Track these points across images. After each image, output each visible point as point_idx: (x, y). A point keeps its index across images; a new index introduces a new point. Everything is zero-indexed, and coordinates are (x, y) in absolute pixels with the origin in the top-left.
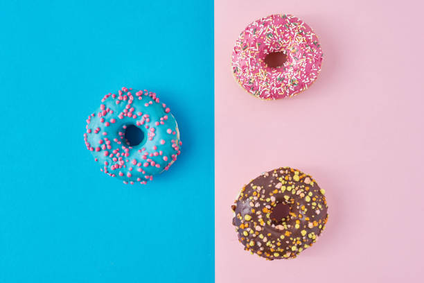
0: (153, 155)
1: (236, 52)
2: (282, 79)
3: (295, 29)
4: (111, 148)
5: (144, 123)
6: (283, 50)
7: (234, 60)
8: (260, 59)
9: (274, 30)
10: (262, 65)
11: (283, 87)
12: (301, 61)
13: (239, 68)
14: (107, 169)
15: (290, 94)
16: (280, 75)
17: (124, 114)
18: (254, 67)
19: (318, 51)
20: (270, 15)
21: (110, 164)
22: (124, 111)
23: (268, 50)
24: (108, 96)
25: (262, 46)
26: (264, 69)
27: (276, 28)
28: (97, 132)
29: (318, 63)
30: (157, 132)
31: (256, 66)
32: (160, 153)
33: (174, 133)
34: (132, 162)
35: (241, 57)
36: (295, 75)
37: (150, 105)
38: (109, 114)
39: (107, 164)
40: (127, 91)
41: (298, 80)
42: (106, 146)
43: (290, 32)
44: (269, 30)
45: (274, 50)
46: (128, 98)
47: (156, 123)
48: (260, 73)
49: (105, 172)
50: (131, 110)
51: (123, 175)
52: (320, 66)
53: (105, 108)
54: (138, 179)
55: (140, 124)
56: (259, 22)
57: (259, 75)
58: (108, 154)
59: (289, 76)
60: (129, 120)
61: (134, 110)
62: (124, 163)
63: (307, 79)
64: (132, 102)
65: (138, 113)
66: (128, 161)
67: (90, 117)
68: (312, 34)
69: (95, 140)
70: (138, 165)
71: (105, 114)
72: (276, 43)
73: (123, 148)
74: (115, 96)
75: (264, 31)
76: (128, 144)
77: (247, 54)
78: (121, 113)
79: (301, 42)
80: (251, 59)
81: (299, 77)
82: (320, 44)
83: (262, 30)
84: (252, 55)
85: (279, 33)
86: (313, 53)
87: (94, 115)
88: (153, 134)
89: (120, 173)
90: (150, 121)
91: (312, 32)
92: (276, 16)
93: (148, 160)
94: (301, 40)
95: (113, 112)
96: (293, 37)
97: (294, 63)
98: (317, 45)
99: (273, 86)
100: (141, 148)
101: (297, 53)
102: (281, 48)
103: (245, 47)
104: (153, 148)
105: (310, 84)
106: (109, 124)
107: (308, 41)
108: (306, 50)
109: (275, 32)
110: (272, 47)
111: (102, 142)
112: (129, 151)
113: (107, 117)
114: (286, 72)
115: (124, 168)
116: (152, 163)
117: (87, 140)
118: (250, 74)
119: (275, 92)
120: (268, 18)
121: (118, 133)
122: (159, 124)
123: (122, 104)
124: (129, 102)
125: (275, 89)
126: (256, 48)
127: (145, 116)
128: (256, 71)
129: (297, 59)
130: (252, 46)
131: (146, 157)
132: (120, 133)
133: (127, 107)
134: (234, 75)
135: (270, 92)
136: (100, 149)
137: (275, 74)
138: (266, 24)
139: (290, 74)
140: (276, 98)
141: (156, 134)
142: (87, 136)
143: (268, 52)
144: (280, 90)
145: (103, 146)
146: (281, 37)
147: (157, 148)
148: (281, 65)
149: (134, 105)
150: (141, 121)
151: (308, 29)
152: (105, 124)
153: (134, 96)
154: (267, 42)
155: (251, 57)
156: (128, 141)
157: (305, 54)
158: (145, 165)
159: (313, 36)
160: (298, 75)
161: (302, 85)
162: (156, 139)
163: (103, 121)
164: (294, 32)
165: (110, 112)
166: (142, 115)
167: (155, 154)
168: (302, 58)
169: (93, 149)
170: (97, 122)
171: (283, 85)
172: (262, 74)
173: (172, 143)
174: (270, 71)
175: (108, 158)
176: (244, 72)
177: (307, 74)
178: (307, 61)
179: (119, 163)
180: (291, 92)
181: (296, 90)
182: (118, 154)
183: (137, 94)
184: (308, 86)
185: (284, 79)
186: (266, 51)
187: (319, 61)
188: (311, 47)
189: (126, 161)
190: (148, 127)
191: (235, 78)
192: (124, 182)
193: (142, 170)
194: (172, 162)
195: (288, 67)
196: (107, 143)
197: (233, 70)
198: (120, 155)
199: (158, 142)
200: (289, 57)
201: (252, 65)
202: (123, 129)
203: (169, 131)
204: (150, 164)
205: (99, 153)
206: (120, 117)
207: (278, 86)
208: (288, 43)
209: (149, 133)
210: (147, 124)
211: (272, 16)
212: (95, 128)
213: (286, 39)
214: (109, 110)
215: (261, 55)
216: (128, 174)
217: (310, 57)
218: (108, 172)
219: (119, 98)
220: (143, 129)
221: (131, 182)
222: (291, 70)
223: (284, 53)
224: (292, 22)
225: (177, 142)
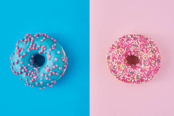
0: (52, 68)
1: (113, 48)
2: (132, 73)
3: (151, 48)
4: (28, 70)
5: (43, 51)
6: (139, 56)
7: (110, 52)
8: (124, 57)
9: (138, 44)
10: (124, 61)
11: (131, 77)
12: (147, 67)
13: (111, 57)
14: (28, 83)
15: (133, 83)
16: (132, 70)
17: (30, 48)
18: (119, 60)
19: (158, 65)
20: (140, 34)
21: (29, 80)
22: (30, 47)
23: (131, 53)
24: (19, 42)
25: (128, 50)
26: (124, 63)
27: (140, 43)
28: (18, 63)
29: (156, 71)
30: (52, 54)
31: (120, 60)
32: (57, 66)
33: (61, 53)
34: (41, 75)
35: (115, 52)
36: (141, 73)
37: (44, 40)
38: (22, 51)
39: (28, 80)
40: (29, 35)
41: (141, 77)
42: (24, 70)
43: (147, 48)
44: (135, 43)
45: (134, 55)
46: (30, 39)
47: (50, 49)
48: (122, 65)
49: (28, 85)
50: (33, 45)
51: (39, 84)
52: (156, 73)
53: (18, 48)
54: (48, 84)
55: (41, 53)
56: (132, 36)
57: (121, 66)
58: (27, 74)
59: (137, 73)
60: (35, 51)
61: (36, 45)
62: (37, 77)
63: (146, 78)
64: (33, 41)
65: (38, 46)
66: (39, 75)
67: (12, 55)
68: (159, 54)
69: (17, 68)
70: (46, 76)
71: (20, 51)
72: (137, 51)
73: (34, 68)
74: (23, 40)
75: (133, 42)
76: (37, 66)
77: (118, 52)
78: (29, 49)
79: (151, 56)
80: (120, 55)
81: (142, 76)
82: (161, 61)
83: (131, 41)
84: (121, 53)
85: (141, 47)
86: (155, 65)
87: (13, 54)
88: (50, 56)
89: (36, 83)
90: (46, 49)
91: (159, 53)
92: (142, 36)
93: (50, 72)
94: (151, 55)
95: (24, 49)
96: (147, 52)
97: (143, 66)
98: (159, 61)
99: (126, 74)
100: (45, 66)
101: (146, 62)
102: (139, 55)
103: (119, 47)
104: (52, 64)
105: (146, 81)
106: (23, 57)
107: (155, 57)
108: (152, 62)
109: (139, 45)
110: (133, 53)
111: (22, 68)
112: (38, 69)
113: (21, 53)
114: (136, 70)
115: (38, 80)
116: (53, 73)
117: (13, 70)
118: (115, 63)
119: (125, 79)
120: (138, 35)
121: (29, 61)
122: (52, 50)
123: (28, 43)
124: (32, 41)
125: (126, 77)
126: (124, 50)
127: (43, 47)
128: (119, 63)
129: (145, 65)
130: (123, 48)
131: (49, 71)
132: (31, 61)
133: (31, 45)
134: (106, 60)
135: (123, 78)
136: (21, 73)
137: (130, 69)
138: (135, 39)
139: (138, 72)
140: (125, 81)
142: (12, 67)
143: (131, 54)
144: (129, 78)
145: (23, 70)
146: (141, 49)
147: (54, 64)
148: (135, 64)
149: (35, 42)
150: (41, 51)
151: (157, 51)
152: (21, 57)
153: (33, 37)
154: (132, 49)
155: (120, 54)
156: (37, 64)
157: (150, 64)
158: (49, 75)
159: (159, 55)
160: (142, 74)
161: (142, 80)
162: (52, 58)
163: (19, 56)
164: (149, 49)
165: (22, 49)
166: (40, 47)
168: (148, 65)
169: (18, 74)
170: (16, 58)
171: (132, 76)
172: (123, 66)
173: (62, 59)
174: (128, 66)
175: (27, 77)
176: (113, 61)
177: (147, 75)
178: (150, 68)
179: (34, 78)
180: (135, 82)
181: (138, 81)
182: (32, 72)
183: (35, 36)
184: (145, 82)
185: (134, 73)
186: (129, 53)
187: (156, 70)
188: (156, 61)
189: (38, 75)
190: (46, 53)
191: (107, 62)
192: (40, 88)
193: (49, 78)
195: (138, 67)
196: (25, 67)
197: (107, 57)
198: (33, 73)
199: (54, 60)
200: (141, 62)
201: (119, 59)
202: (32, 57)
203: (58, 52)
204: (52, 74)
205: (21, 75)
206: (28, 51)
207: (128, 76)
208: (144, 54)
209: (47, 56)
210: (45, 52)
211: (140, 35)
212: (16, 61)
213: (143, 51)
214: (21, 49)
215: (126, 55)
216: (41, 82)
217: (153, 67)
218: (29, 85)
219: (25, 40)
220: (43, 55)
221: (44, 87)
222: (139, 70)
223: (139, 58)
224: (150, 43)
225: (64, 58)
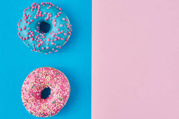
0: (58, 34)
4: (35, 36)
5: (49, 18)
14: (35, 48)
17: (37, 15)
21: (36, 44)
22: (37, 14)
24: (26, 10)
28: (25, 29)
30: (57, 21)
32: (62, 31)
33: (66, 20)
34: (47, 40)
37: (50, 8)
38: (29, 18)
39: (34, 45)
40: (36, 4)
42: (31, 35)
46: (37, 7)
47: (55, 16)
49: (34, 50)
50: (40, 12)
51: (45, 49)
53: (26, 15)
54: (53, 49)
55: (47, 20)
58: (33, 39)
60: (41, 18)
61: (42, 13)
62: (43, 42)
64: (40, 9)
65: (44, 13)
66: (45, 40)
67: (19, 23)
69: (25, 33)
70: (51, 41)
71: (27, 18)
73: (41, 34)
74: (30, 8)
76: (43, 32)
78: (36, 16)
87: (21, 21)
88: (56, 23)
89: (42, 48)
90: (52, 16)
93: (56, 37)
95: (31, 16)
100: (51, 32)
104: (57, 30)
106: (30, 24)
111: (29, 34)
112: (44, 35)
113: (28, 20)
115: (44, 45)
116: (58, 38)
117: (20, 36)
121: (36, 27)
122: (57, 17)
123: (35, 10)
124: (38, 8)
127: (49, 14)
131: (54, 36)
132: (37, 27)
133: (38, 12)
136: (28, 38)
141: (57, 22)
142: (20, 34)
145: (30, 36)
147: (59, 30)
149: (42, 10)
150: (47, 18)
152: (28, 23)
153: (40, 5)
158: (55, 40)
162: (57, 25)
163: (27, 22)
165: (29, 16)
166: (47, 14)
167: (59, 33)
169: (25, 39)
170: (23, 24)
173: (67, 26)
175: (34, 42)
179: (41, 42)
182: (39, 38)
183: (42, 4)
189: (44, 40)
190: (52, 20)
192: (46, 53)
193: (54, 43)
194: (69, 36)
196: (31, 33)
198: (40, 39)
199: (58, 27)
202: (38, 24)
203: (63, 19)
204: (57, 39)
205: (28, 40)
206: (35, 17)
209: (53, 23)
210: (51, 18)
212: (23, 27)
214: (28, 15)
216: (47, 47)
218: (35, 50)
219: (32, 8)
220: (49, 22)
221: (50, 52)
225: (69, 25)
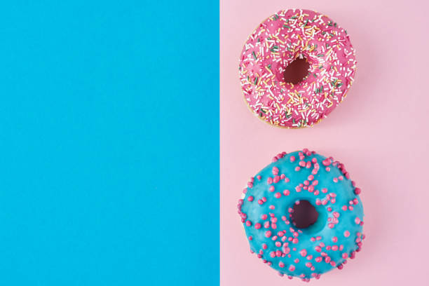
1: (250, 93)
2: (321, 89)
3: (298, 22)
6: (297, 56)
7: (252, 103)
8: (281, 83)
9: (275, 39)
10: (288, 87)
11: (328, 97)
12: (328, 55)
15: (340, 100)
16: (315, 86)
18: (281, 96)
19: (339, 30)
20: (259, 25)
23: (282, 66)
25: (274, 67)
26: (292, 91)
27: (276, 36)
29: (348, 44)
31: (282, 93)
35: (259, 94)
36: (332, 74)
41: (339, 78)
43: (294, 31)
44: (269, 44)
45: (289, 61)
48: (292, 98)
52: (351, 46)
56: (251, 41)
57: (293, 100)
59: (326, 80)
63: (348, 70)
68: (320, 16)
75: (265, 48)
77: (263, 86)
79: (314, 33)
80: (272, 89)
81: (339, 75)
82: (335, 22)
83: (261, 49)
84: (269, 83)
85: (283, 39)
86: (335, 37)
91: (318, 14)
92: (266, 22)
94: (312, 32)
96: (301, 34)
97: (321, 61)
98: (333, 25)
99: (316, 103)
101: (318, 49)
102: (295, 54)
103: (255, 80)
105: (354, 74)
107: (321, 27)
108: (326, 39)
109: (278, 41)
110: (285, 61)
114: (320, 78)
118: (281, 107)
119: (323, 109)
120: (258, 30)
125: (320, 105)
126: (269, 73)
128: (286, 99)
129: (323, 56)
130: (263, 74)
134: (263, 121)
135: (317, 112)
137: (309, 88)
138: (261, 40)
139: (324, 77)
140: (327, 114)
143: (284, 68)
144: (327, 102)
146: (288, 42)
148: (307, 73)
151: (312, 14)
154: (276, 58)
155: (269, 87)
157: (328, 44)
159: (322, 18)
160: (335, 73)
161: (347, 81)
164: (299, 27)
168: (327, 51)
171: (326, 94)
172: (295, 97)
174: (301, 88)
176: (273, 108)
177: (345, 64)
178: (335, 50)
180: (339, 96)
181: (343, 90)
184: (353, 77)
185: (323, 87)
186: (281, 68)
187: (346, 41)
188: (329, 31)
191: (267, 122)
195: (318, 70)
197: (258, 115)
200: (310, 59)
201: (277, 96)
207: (321, 100)
208: (300, 44)
211: (261, 26)
213: (294, 41)
215: (279, 77)
217: (335, 43)
222: (323, 72)
223: (301, 57)
224: (289, 17)
